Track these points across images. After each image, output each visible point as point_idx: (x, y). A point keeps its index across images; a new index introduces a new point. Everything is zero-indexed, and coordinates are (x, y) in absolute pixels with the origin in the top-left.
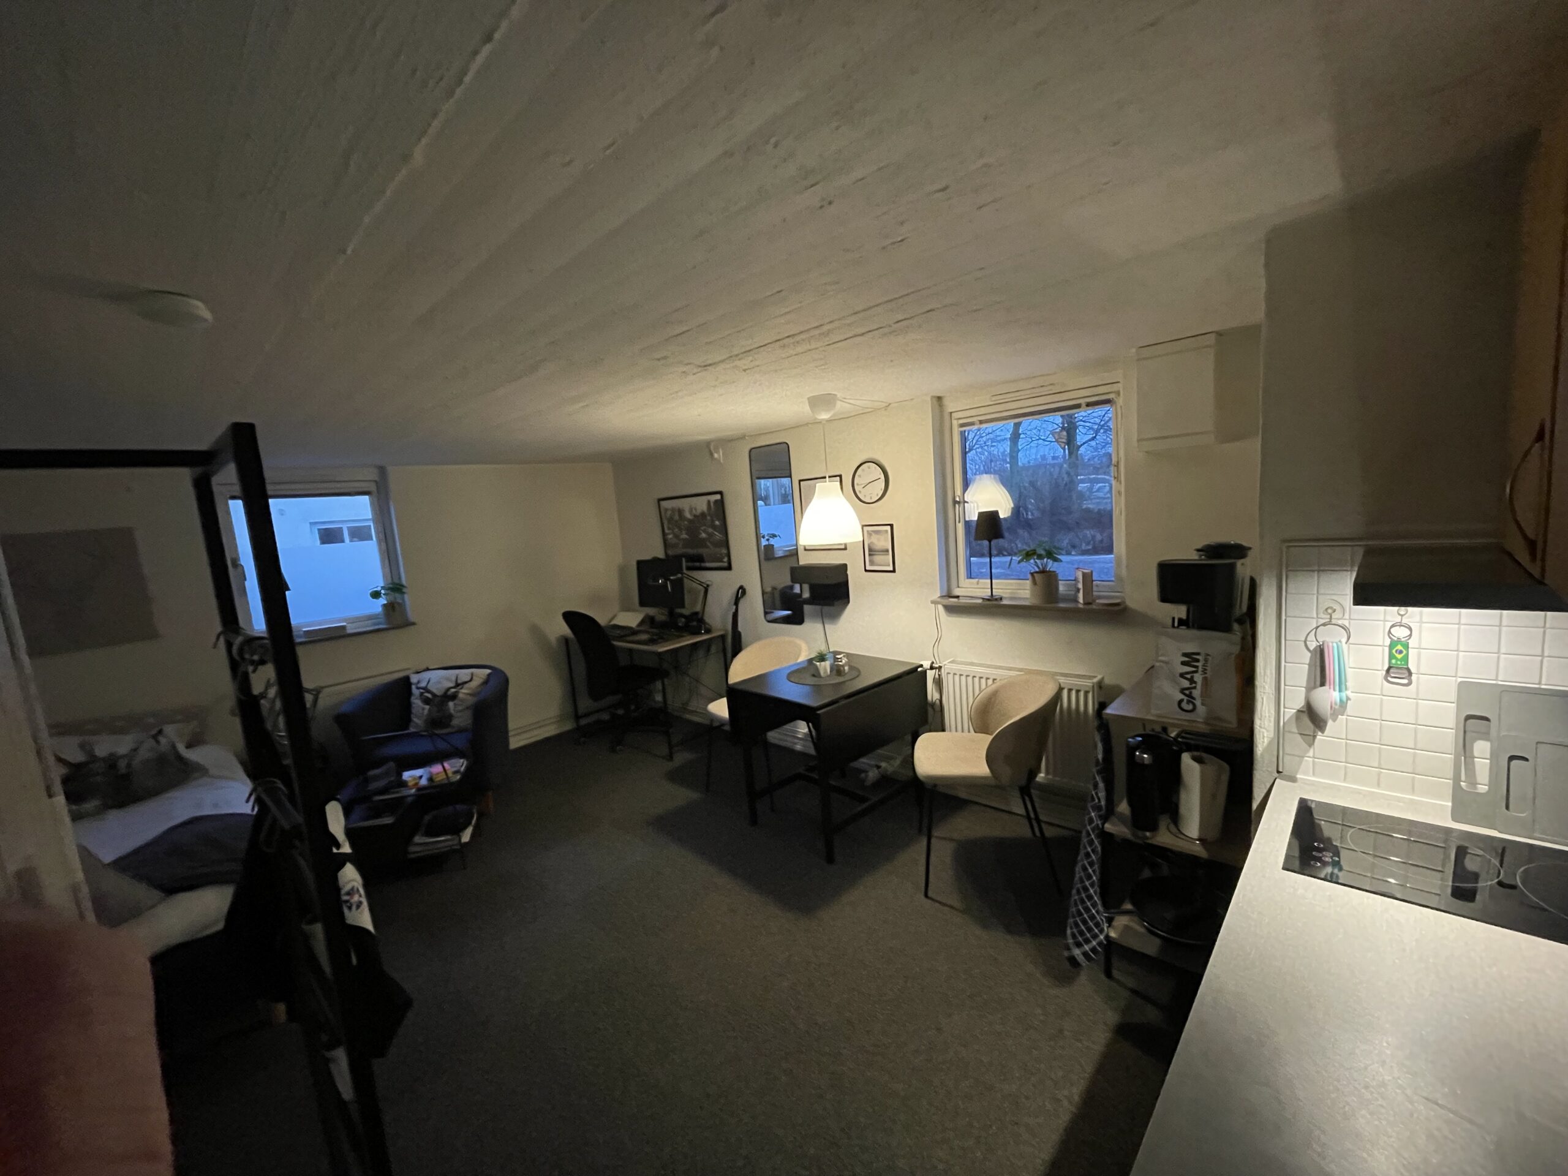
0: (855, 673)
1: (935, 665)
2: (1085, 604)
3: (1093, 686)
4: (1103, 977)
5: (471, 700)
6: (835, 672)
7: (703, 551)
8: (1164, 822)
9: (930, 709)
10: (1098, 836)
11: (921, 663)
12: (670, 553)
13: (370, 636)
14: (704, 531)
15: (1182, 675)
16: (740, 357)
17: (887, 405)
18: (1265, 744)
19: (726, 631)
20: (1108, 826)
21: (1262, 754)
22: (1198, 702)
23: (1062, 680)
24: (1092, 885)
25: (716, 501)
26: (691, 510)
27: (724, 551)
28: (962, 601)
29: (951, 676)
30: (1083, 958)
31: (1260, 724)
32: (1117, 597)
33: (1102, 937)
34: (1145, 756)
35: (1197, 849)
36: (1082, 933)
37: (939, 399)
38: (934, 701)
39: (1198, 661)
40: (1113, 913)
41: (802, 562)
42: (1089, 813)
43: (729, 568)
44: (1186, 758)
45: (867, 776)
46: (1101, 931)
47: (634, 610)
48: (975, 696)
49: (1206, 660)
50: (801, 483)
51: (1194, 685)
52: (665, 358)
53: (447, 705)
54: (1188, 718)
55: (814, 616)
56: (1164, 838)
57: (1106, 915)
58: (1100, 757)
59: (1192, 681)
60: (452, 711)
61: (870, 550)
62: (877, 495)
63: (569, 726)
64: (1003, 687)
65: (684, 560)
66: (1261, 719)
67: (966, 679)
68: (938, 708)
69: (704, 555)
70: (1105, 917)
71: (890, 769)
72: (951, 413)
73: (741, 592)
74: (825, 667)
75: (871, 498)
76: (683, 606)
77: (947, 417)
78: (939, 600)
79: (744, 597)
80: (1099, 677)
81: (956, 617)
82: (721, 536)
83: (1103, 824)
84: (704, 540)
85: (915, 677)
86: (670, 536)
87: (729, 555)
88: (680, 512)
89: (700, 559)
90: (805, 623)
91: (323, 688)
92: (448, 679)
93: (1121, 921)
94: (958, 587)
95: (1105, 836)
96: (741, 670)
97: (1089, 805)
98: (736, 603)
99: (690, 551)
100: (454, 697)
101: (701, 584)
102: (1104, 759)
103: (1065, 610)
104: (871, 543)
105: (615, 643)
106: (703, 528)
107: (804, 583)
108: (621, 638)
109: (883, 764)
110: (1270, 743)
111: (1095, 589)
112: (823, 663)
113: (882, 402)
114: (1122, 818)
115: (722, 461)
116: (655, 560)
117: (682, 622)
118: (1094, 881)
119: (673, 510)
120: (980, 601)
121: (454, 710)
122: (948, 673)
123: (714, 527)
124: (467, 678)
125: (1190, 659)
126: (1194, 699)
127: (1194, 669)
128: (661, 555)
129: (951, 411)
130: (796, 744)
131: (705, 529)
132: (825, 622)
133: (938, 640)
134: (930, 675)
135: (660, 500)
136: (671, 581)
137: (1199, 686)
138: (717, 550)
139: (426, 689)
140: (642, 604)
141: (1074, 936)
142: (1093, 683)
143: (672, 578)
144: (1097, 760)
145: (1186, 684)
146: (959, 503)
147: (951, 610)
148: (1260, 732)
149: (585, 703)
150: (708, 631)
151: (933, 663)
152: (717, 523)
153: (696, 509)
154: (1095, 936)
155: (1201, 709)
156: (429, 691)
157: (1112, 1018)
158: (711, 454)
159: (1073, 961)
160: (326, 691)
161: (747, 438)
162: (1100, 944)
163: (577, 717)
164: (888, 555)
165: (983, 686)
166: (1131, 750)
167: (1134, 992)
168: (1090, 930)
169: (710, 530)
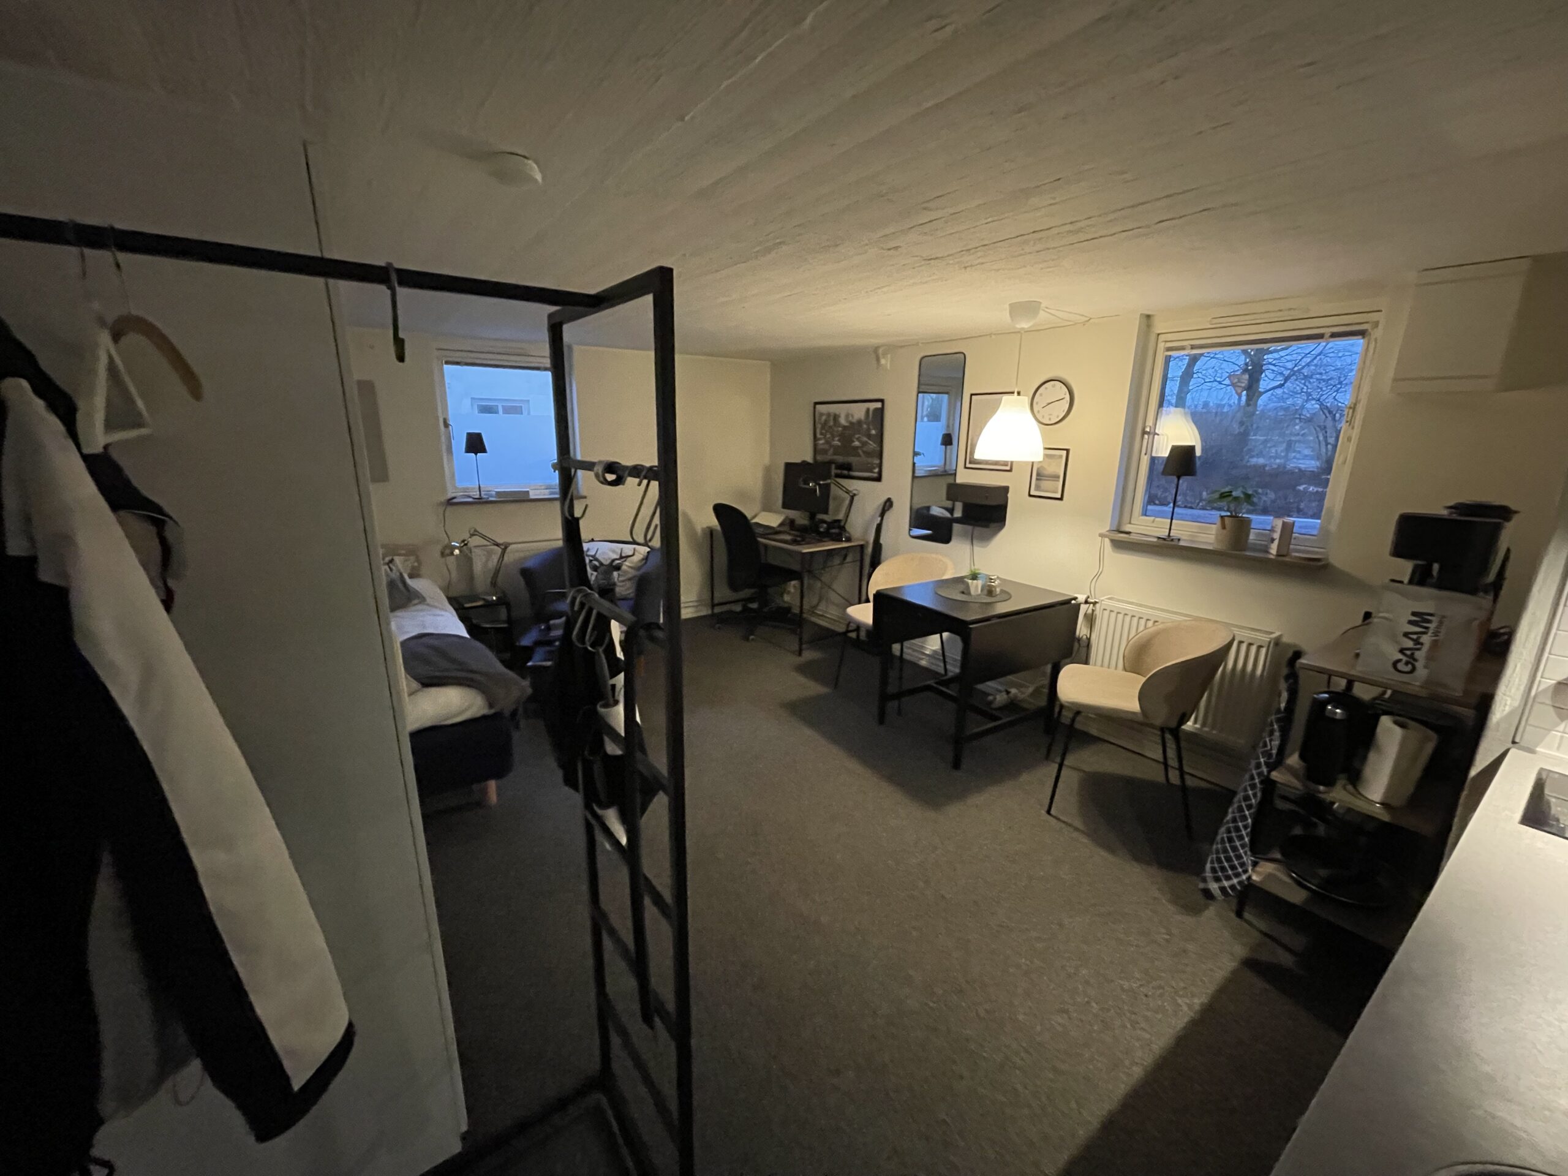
0: (1005, 597)
1: (1090, 600)
2: (1278, 555)
3: (1270, 642)
4: (1233, 915)
5: (632, 573)
6: (985, 592)
7: (853, 460)
8: (1341, 782)
9: (1076, 645)
10: (1261, 782)
11: (1076, 595)
12: (819, 458)
13: (548, 504)
14: (858, 439)
15: (1406, 635)
16: (972, 251)
17: (1087, 319)
18: (1505, 713)
19: (867, 543)
20: (1275, 775)
21: (1498, 723)
22: (1419, 665)
23: (1237, 631)
24: (1245, 827)
25: (876, 410)
26: (847, 416)
27: (877, 461)
28: (1133, 537)
29: (1106, 613)
30: (1220, 893)
31: (1505, 691)
32: (1317, 553)
33: (1244, 877)
34: (1338, 711)
35: (1378, 811)
36: (1223, 869)
37: (1148, 317)
38: (1081, 636)
39: (1429, 621)
40: (1260, 858)
41: (959, 480)
42: (1258, 758)
43: (879, 479)
44: (1386, 721)
45: (995, 699)
46: (1245, 871)
47: (775, 512)
48: (1130, 639)
49: (1441, 623)
50: (973, 397)
51: (1418, 646)
52: (896, 248)
53: (612, 574)
54: (1400, 679)
55: (964, 535)
56: (1338, 796)
57: (1253, 858)
58: (1283, 705)
59: (1417, 642)
60: (616, 580)
61: (1038, 474)
62: (1058, 417)
63: (705, 611)
64: (1164, 631)
65: (833, 466)
66: (1507, 687)
67: (1124, 617)
68: (1084, 644)
69: (854, 464)
70: (1251, 860)
71: (1021, 696)
72: (1159, 334)
73: (888, 504)
74: (976, 586)
75: (1050, 419)
76: (826, 512)
77: (1153, 338)
78: (1107, 533)
79: (891, 510)
80: (1277, 634)
81: (1120, 553)
82: (875, 446)
83: (1269, 772)
84: (857, 448)
85: (1067, 608)
86: (821, 442)
87: (880, 466)
88: (836, 417)
89: (848, 467)
90: (951, 543)
91: (510, 544)
92: (614, 551)
93: (1267, 868)
94: (1130, 523)
95: (1269, 785)
96: (880, 580)
97: (1260, 750)
98: (882, 515)
99: (840, 459)
100: (618, 568)
101: (848, 492)
102: (1286, 708)
103: (1255, 559)
104: (1042, 466)
105: (760, 539)
106: (857, 436)
107: (957, 501)
108: (763, 536)
109: (1013, 691)
110: (1511, 713)
111: (1293, 541)
112: (975, 581)
113: (1083, 315)
114: (1291, 770)
115: (889, 368)
116: (804, 464)
117: (823, 528)
118: (1248, 823)
119: (829, 415)
120: (1155, 540)
121: (618, 580)
122: (1104, 609)
123: (869, 436)
124: (631, 553)
125: (1420, 619)
126: (1416, 660)
127: (1423, 630)
128: (809, 458)
129: (1159, 332)
130: (922, 659)
131: (859, 437)
132: (974, 542)
133: (1098, 576)
134: (1083, 608)
135: (816, 403)
136: (820, 485)
137: (1425, 648)
138: (870, 460)
139: (594, 558)
140: (786, 505)
141: (1213, 870)
142: (1270, 638)
143: (821, 482)
144: (1279, 709)
145: (1410, 644)
146: (1148, 433)
147: (1118, 545)
148: (1502, 699)
149: (723, 592)
150: (849, 540)
151: (1088, 597)
152: (873, 432)
153: (852, 416)
154: (1237, 875)
155: (1422, 672)
156: (597, 560)
157: (1240, 951)
158: (878, 360)
159: (1208, 894)
160: (512, 547)
161: (920, 345)
162: (1240, 883)
163: (713, 606)
164: (1058, 481)
165: (1141, 628)
166: (1320, 705)
167: (1266, 935)
168: (1233, 868)
169: (865, 439)
